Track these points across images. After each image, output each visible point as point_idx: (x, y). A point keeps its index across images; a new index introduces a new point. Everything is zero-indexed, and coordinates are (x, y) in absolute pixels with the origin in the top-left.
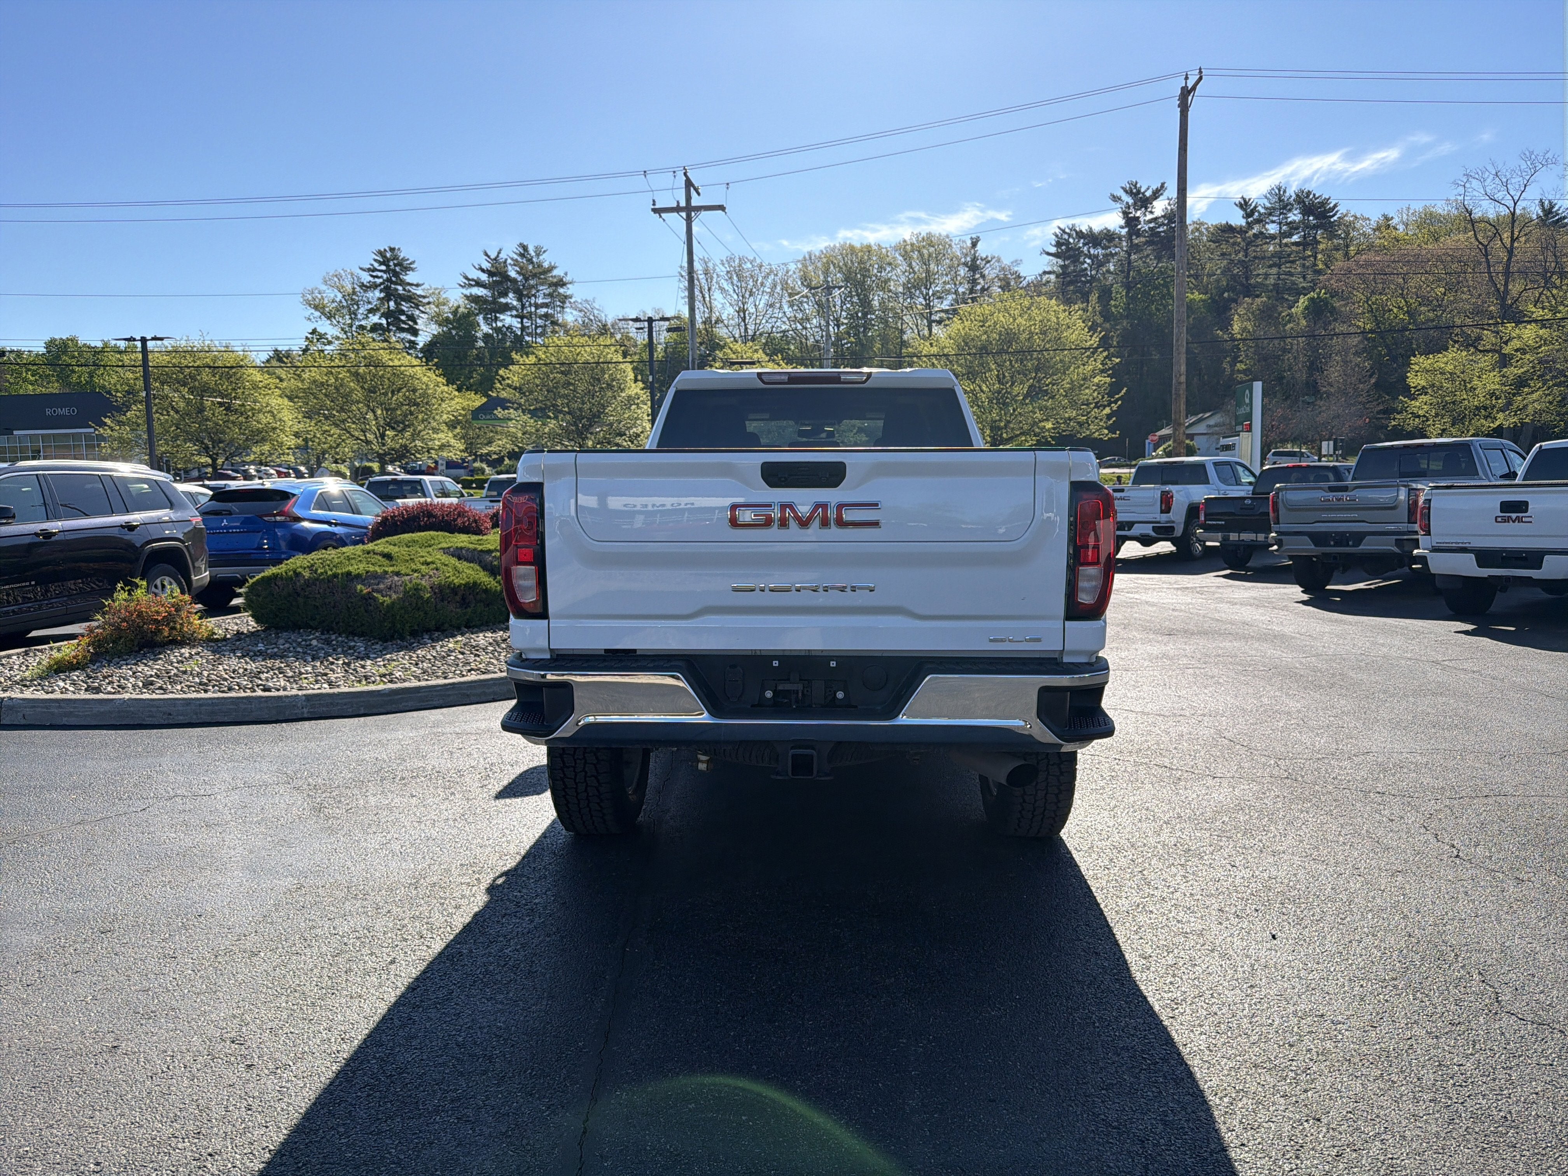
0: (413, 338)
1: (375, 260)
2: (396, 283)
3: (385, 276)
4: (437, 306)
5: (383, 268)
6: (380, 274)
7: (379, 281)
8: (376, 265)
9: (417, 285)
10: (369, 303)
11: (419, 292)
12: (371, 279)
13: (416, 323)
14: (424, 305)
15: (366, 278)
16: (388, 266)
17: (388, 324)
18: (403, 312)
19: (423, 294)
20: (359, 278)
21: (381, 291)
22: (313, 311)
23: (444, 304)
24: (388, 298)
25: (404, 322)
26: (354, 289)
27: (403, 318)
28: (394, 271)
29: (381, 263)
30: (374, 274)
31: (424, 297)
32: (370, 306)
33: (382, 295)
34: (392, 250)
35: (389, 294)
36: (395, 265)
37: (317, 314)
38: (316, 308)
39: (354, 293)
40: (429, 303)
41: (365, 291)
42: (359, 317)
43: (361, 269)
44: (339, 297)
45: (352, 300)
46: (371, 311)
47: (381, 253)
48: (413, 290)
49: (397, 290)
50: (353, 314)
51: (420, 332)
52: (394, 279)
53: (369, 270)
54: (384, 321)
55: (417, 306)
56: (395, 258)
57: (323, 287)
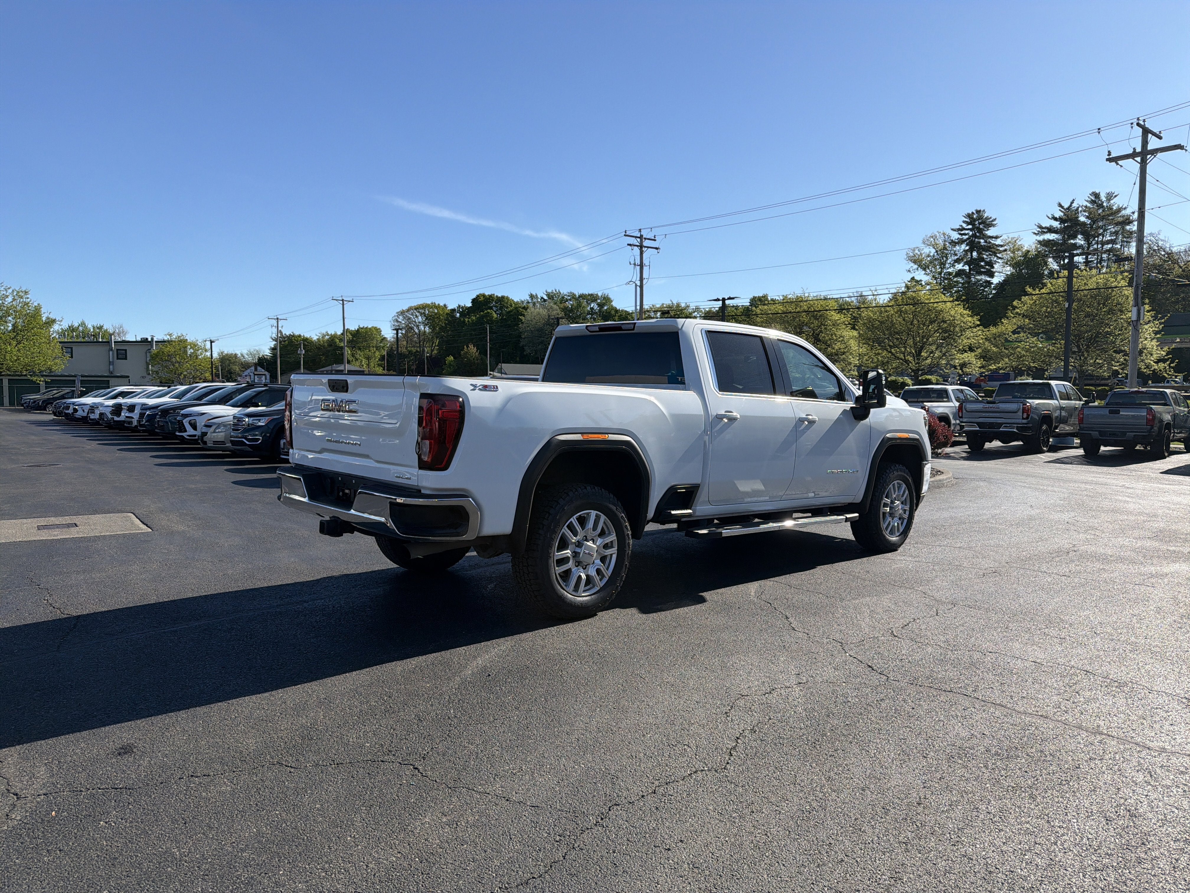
0: (988, 279)
1: (964, 222)
2: (979, 238)
3: (971, 233)
4: (1013, 252)
5: (970, 227)
6: (967, 232)
7: (965, 237)
8: (964, 225)
9: (997, 237)
10: (956, 255)
11: (998, 242)
12: (960, 237)
13: (993, 267)
14: (1000, 252)
15: (955, 236)
16: (973, 225)
17: (970, 269)
18: (983, 260)
19: (1002, 244)
20: (949, 237)
21: (967, 245)
22: (912, 264)
23: (1019, 250)
24: (971, 250)
25: (982, 267)
26: (945, 245)
27: (982, 264)
28: (978, 228)
29: (968, 223)
30: (962, 232)
31: (1002, 246)
32: (956, 257)
33: (967, 248)
34: (978, 212)
35: (973, 245)
36: (980, 224)
37: (916, 266)
38: (915, 262)
39: (945, 248)
40: (1005, 250)
41: (955, 246)
42: (947, 266)
43: (952, 229)
44: (933, 251)
45: (943, 253)
46: (958, 261)
47: (969, 216)
48: (993, 241)
49: (980, 242)
50: (943, 265)
51: (996, 274)
52: (978, 234)
53: (959, 230)
54: (967, 268)
55: (995, 254)
56: (980, 217)
57: (922, 246)
